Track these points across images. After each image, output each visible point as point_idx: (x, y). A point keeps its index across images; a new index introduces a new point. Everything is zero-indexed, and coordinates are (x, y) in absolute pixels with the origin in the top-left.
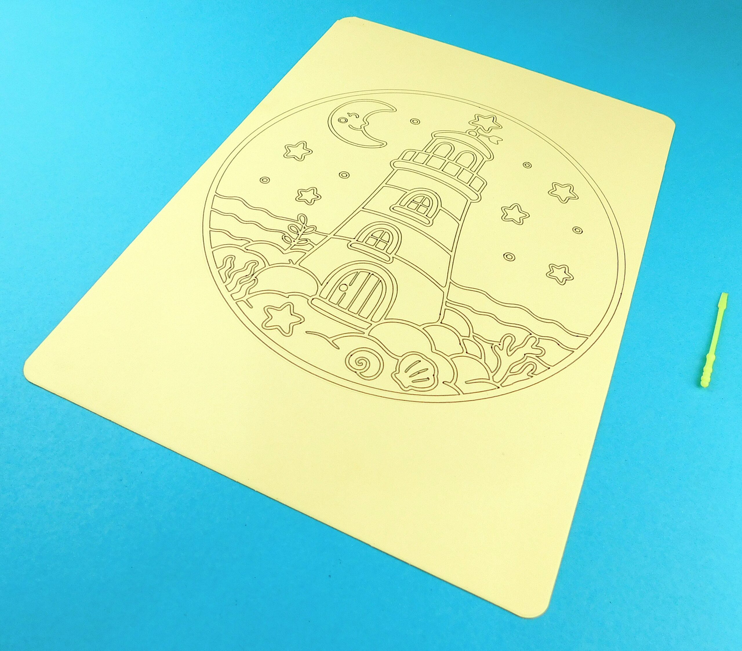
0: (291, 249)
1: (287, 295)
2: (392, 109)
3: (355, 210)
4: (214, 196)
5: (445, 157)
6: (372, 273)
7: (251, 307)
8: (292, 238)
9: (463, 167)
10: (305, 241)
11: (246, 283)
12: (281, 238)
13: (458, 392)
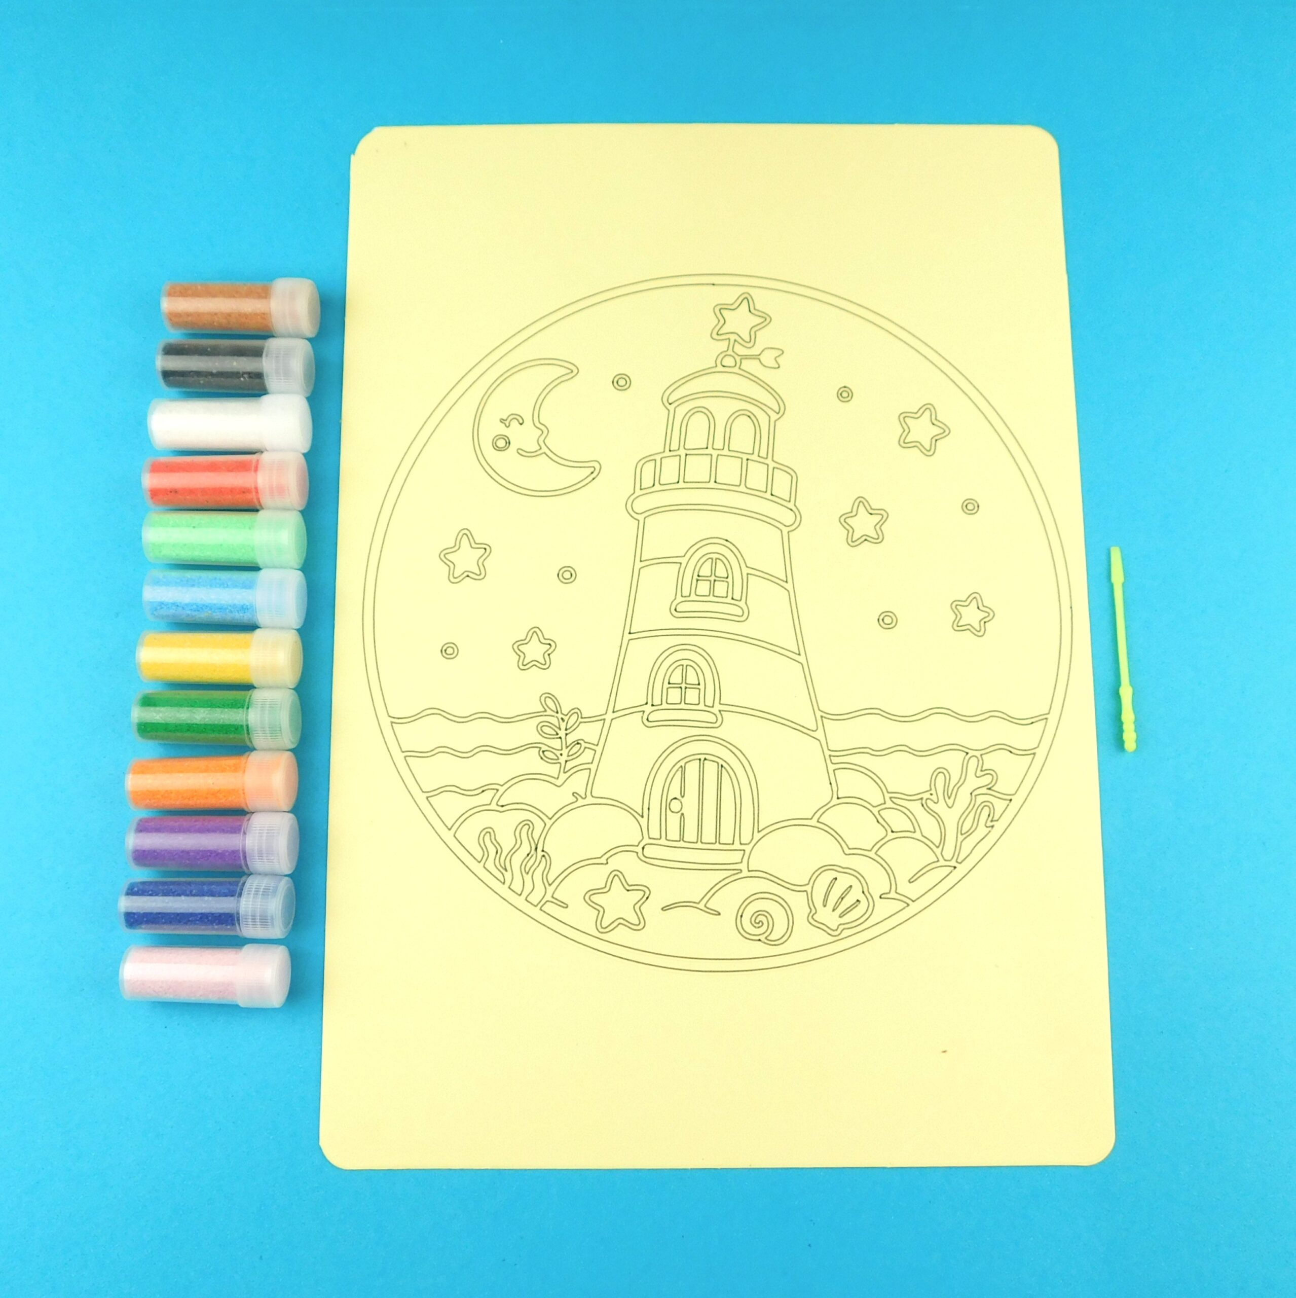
0: (565, 772)
1: (603, 860)
2: (570, 371)
3: (620, 645)
4: (392, 726)
5: (707, 448)
6: (702, 757)
7: (565, 906)
8: (555, 749)
9: (745, 457)
10: (577, 746)
11: (535, 869)
12: (539, 758)
13: (905, 902)
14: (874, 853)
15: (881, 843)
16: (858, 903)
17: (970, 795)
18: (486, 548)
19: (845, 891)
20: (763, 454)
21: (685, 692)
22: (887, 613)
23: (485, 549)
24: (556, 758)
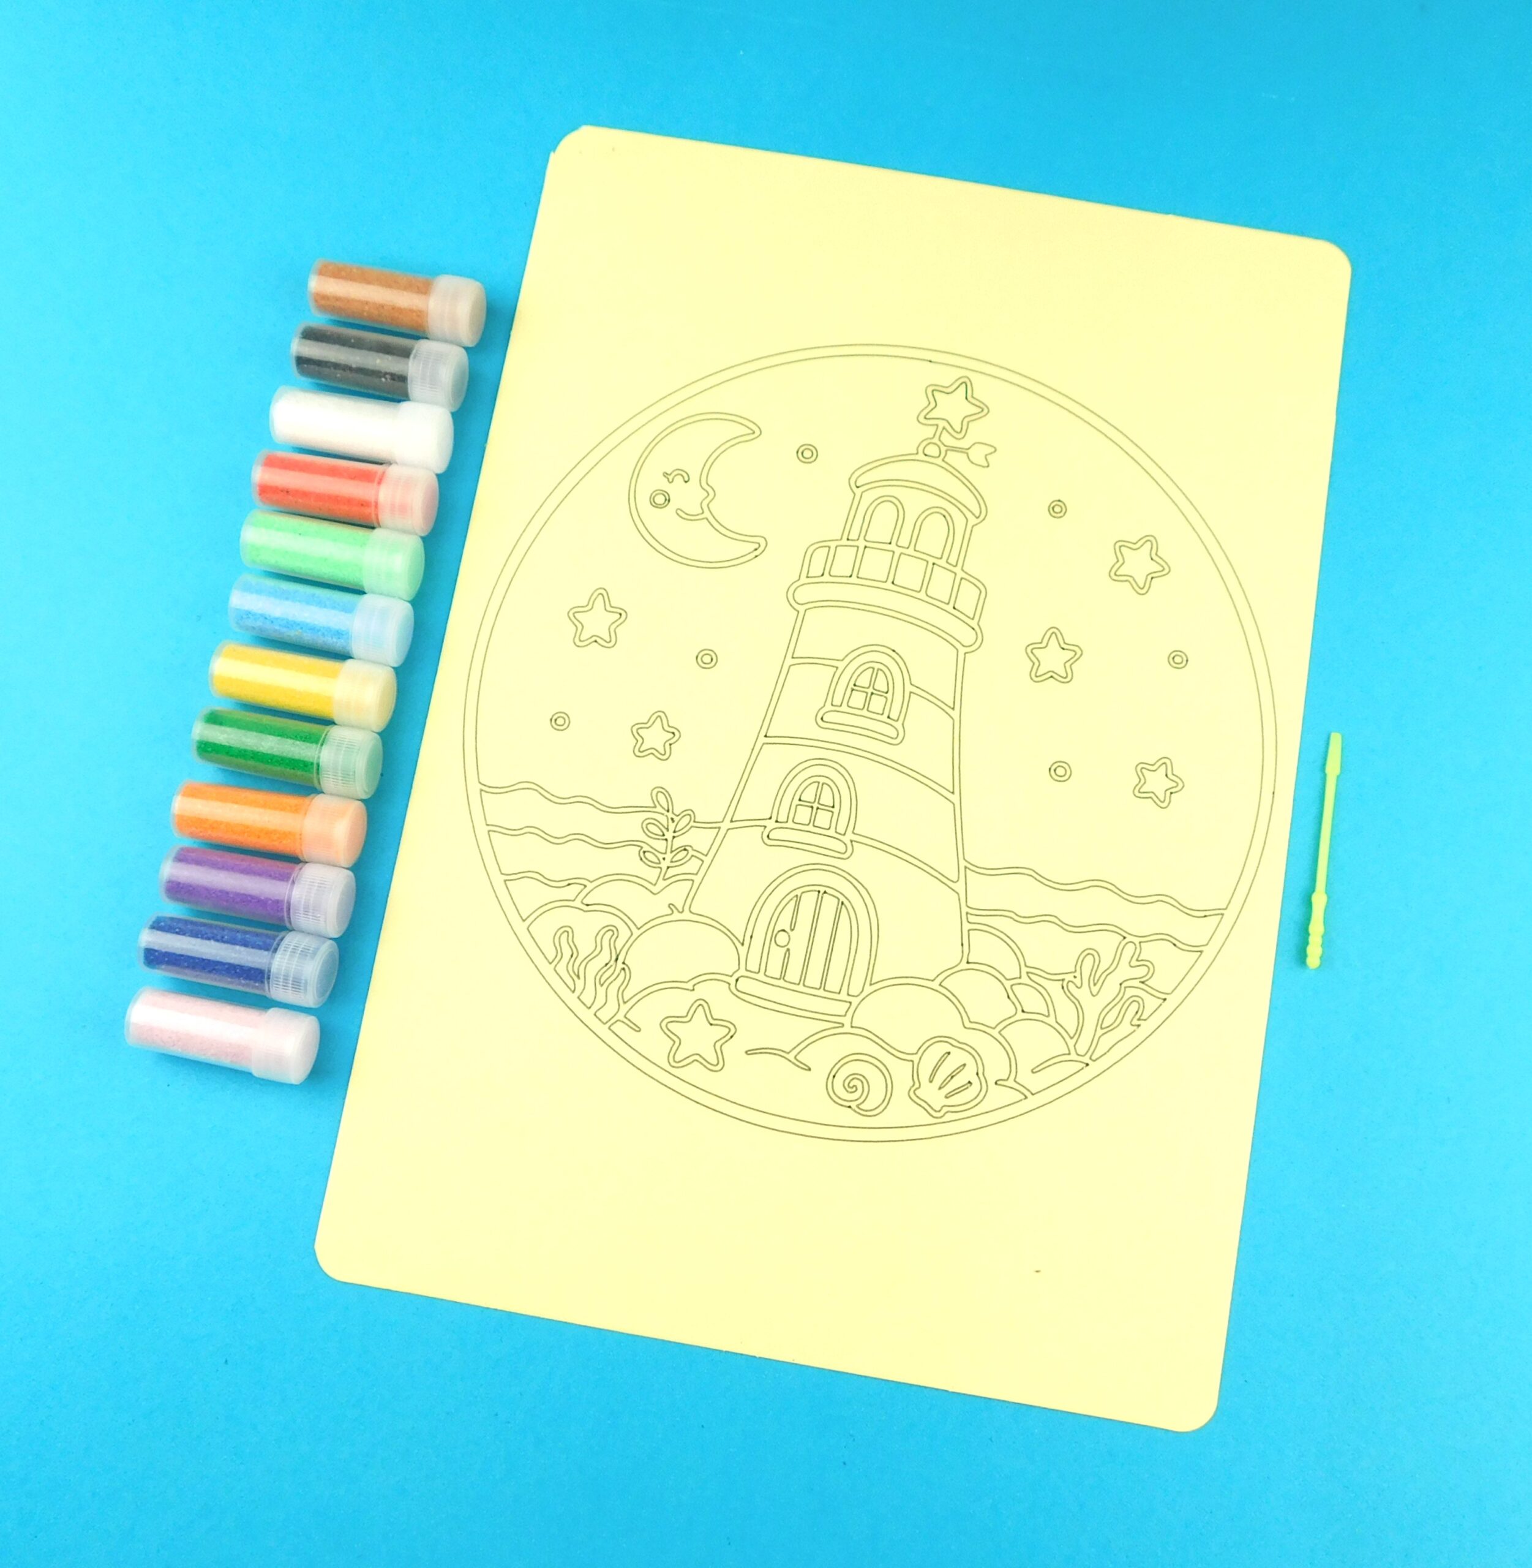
0: (664, 880)
1: (690, 986)
2: (751, 432)
3: (752, 747)
4: (481, 794)
5: (890, 543)
6: (822, 890)
7: (637, 1029)
8: (658, 852)
9: (931, 560)
10: (683, 852)
11: (612, 982)
12: (639, 858)
13: (1023, 1094)
14: (998, 1032)
15: (1008, 1022)
16: (969, 1085)
17: (1119, 986)
18: (622, 613)
19: (957, 1069)
20: (953, 561)
21: (816, 813)
22: (1060, 763)
23: (620, 614)
24: (658, 861)
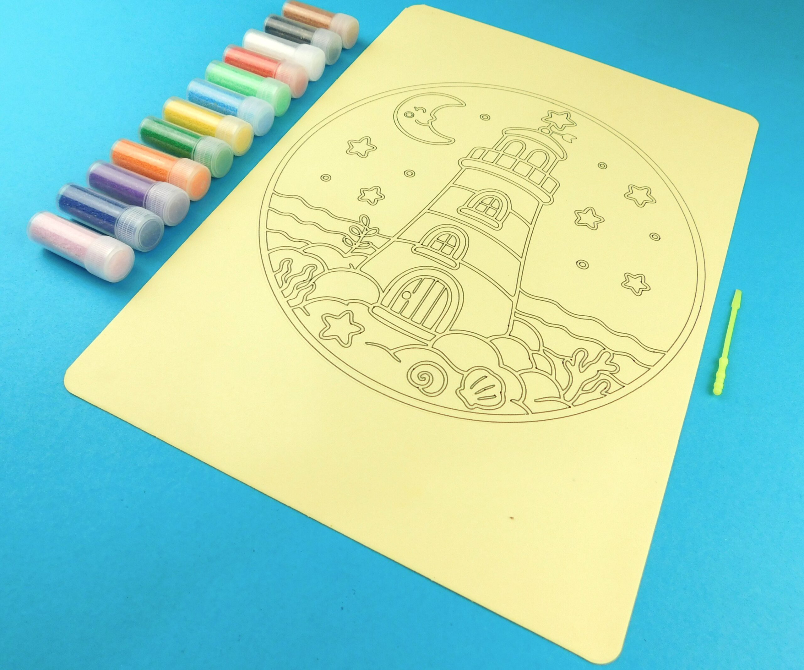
0: (352, 253)
1: (346, 303)
2: (461, 104)
3: (420, 212)
4: (272, 194)
5: (516, 156)
6: (437, 280)
7: (308, 315)
8: (354, 241)
9: (535, 167)
10: (367, 244)
11: (304, 289)
12: (342, 241)
13: (527, 411)
14: (519, 375)
15: (527, 371)
16: (494, 397)
17: (597, 372)
18: (374, 148)
19: (489, 386)
20: (546, 169)
21: (445, 247)
22: (583, 261)
